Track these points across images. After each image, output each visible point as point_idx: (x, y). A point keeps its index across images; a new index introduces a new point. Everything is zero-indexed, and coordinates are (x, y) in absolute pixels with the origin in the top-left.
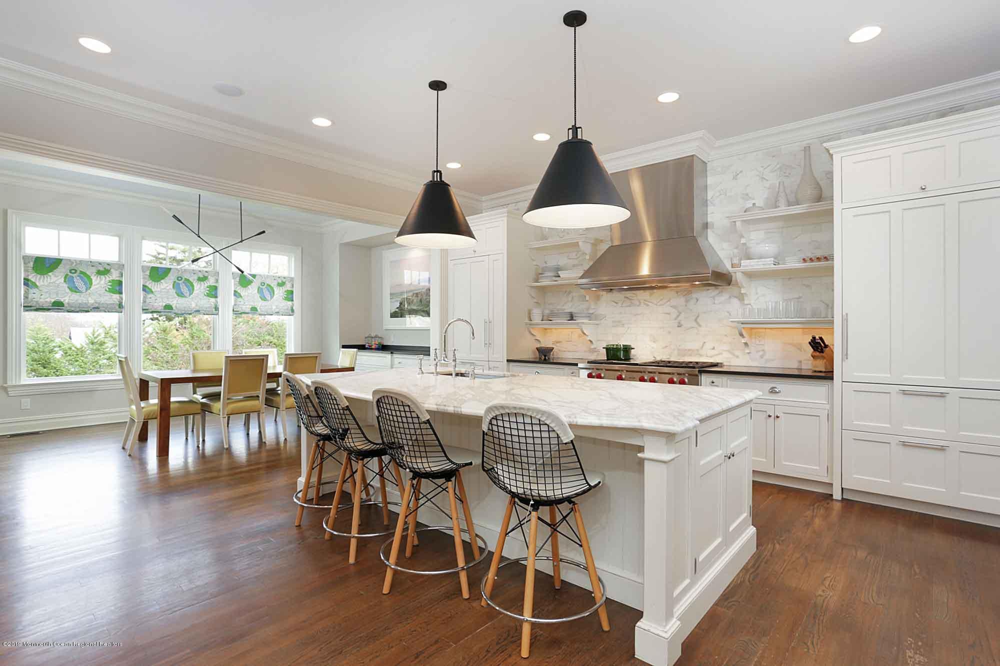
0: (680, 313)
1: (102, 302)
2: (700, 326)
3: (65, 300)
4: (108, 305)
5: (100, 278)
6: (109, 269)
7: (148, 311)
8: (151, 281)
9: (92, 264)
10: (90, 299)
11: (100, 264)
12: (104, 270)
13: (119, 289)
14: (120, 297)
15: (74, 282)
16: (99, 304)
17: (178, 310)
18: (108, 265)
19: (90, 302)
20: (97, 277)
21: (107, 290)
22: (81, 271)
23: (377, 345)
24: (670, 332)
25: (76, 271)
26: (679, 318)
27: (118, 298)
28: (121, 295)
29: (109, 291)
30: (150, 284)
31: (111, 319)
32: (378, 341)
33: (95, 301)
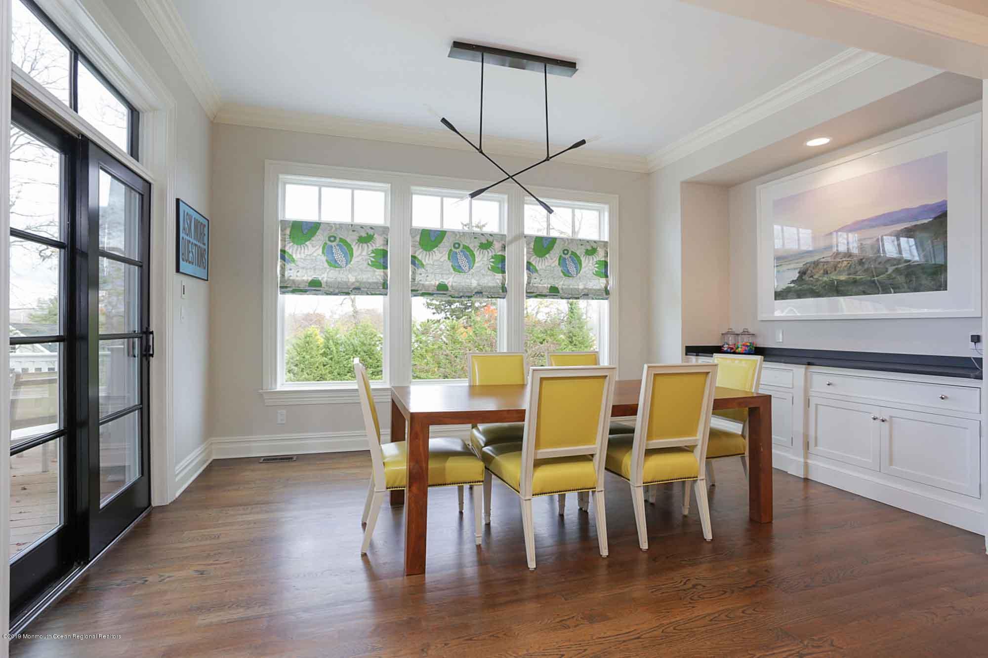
1: (365, 280)
3: (323, 278)
4: (370, 284)
5: (362, 247)
6: (372, 234)
7: (418, 292)
8: (421, 250)
9: (353, 228)
10: (350, 276)
11: (362, 227)
12: (366, 235)
13: (384, 262)
14: (384, 272)
15: (333, 253)
16: (361, 283)
17: (456, 291)
18: (371, 228)
19: (350, 280)
20: (359, 245)
21: (370, 263)
22: (340, 238)
23: (747, 346)
25: (335, 238)
27: (382, 274)
28: (385, 270)
29: (372, 266)
30: (421, 255)
31: (375, 304)
32: (747, 340)
33: (356, 279)
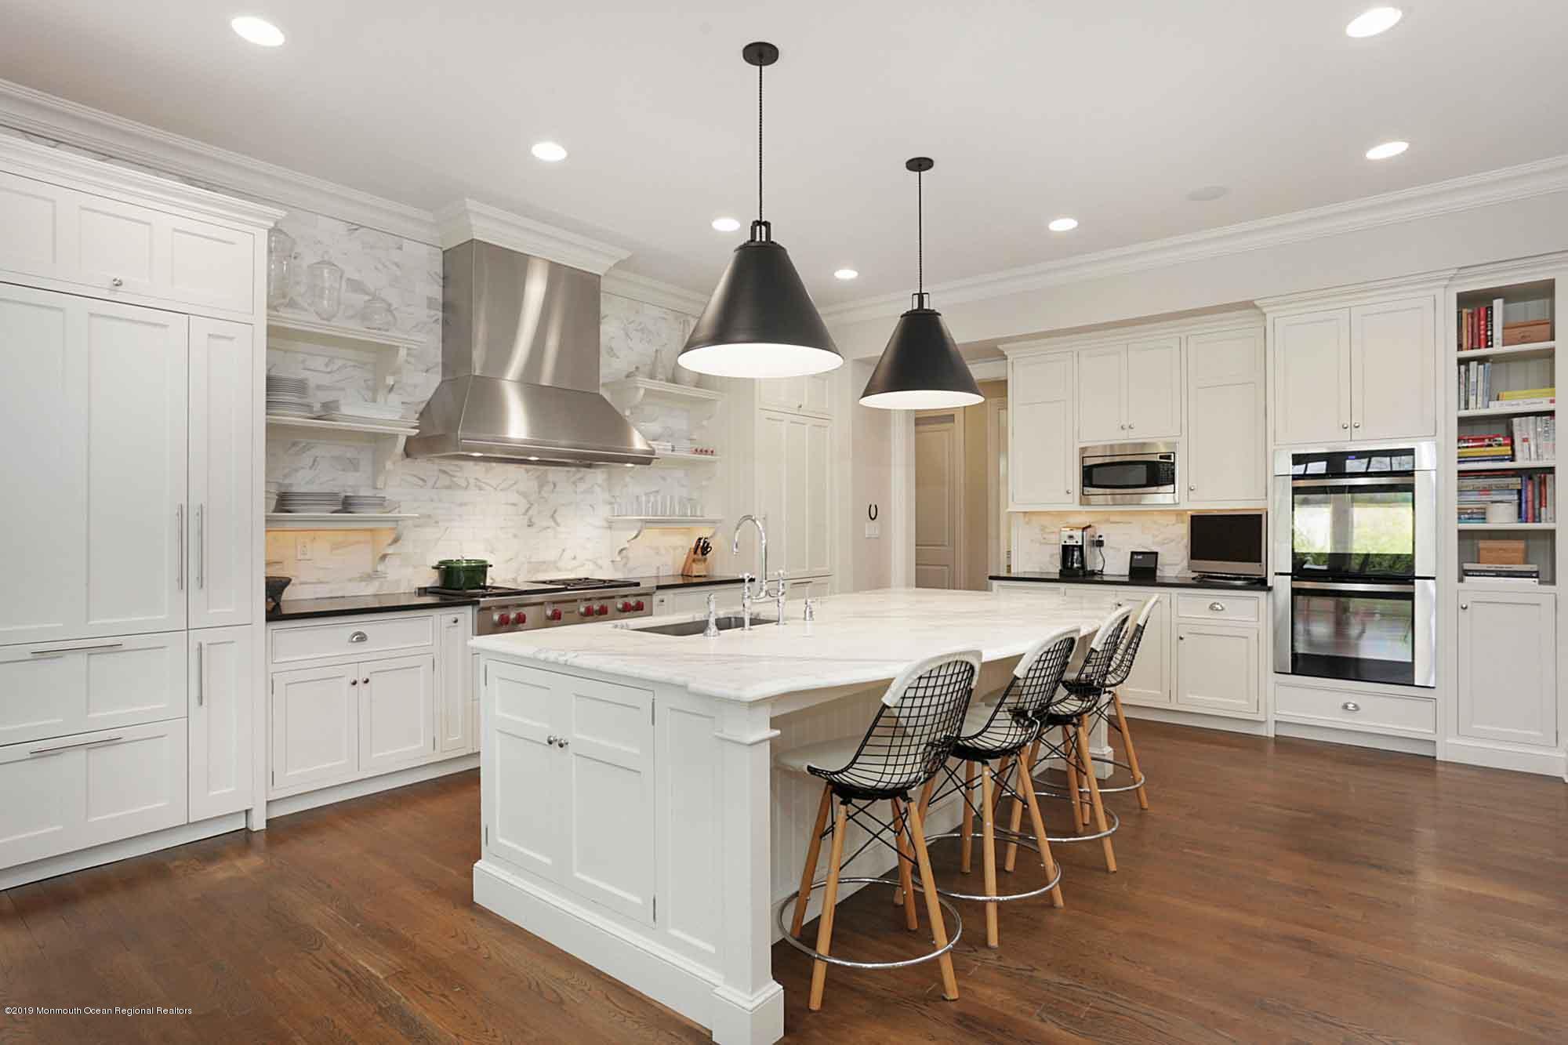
0: (532, 504)
2: (558, 524)
24: (515, 536)
26: (530, 512)
